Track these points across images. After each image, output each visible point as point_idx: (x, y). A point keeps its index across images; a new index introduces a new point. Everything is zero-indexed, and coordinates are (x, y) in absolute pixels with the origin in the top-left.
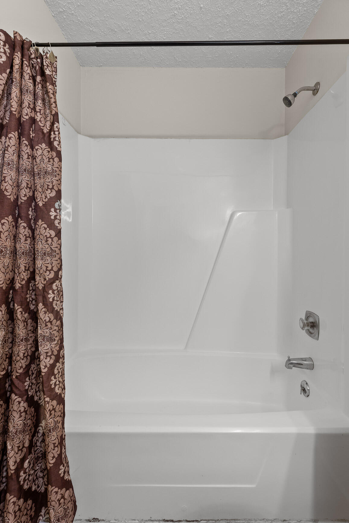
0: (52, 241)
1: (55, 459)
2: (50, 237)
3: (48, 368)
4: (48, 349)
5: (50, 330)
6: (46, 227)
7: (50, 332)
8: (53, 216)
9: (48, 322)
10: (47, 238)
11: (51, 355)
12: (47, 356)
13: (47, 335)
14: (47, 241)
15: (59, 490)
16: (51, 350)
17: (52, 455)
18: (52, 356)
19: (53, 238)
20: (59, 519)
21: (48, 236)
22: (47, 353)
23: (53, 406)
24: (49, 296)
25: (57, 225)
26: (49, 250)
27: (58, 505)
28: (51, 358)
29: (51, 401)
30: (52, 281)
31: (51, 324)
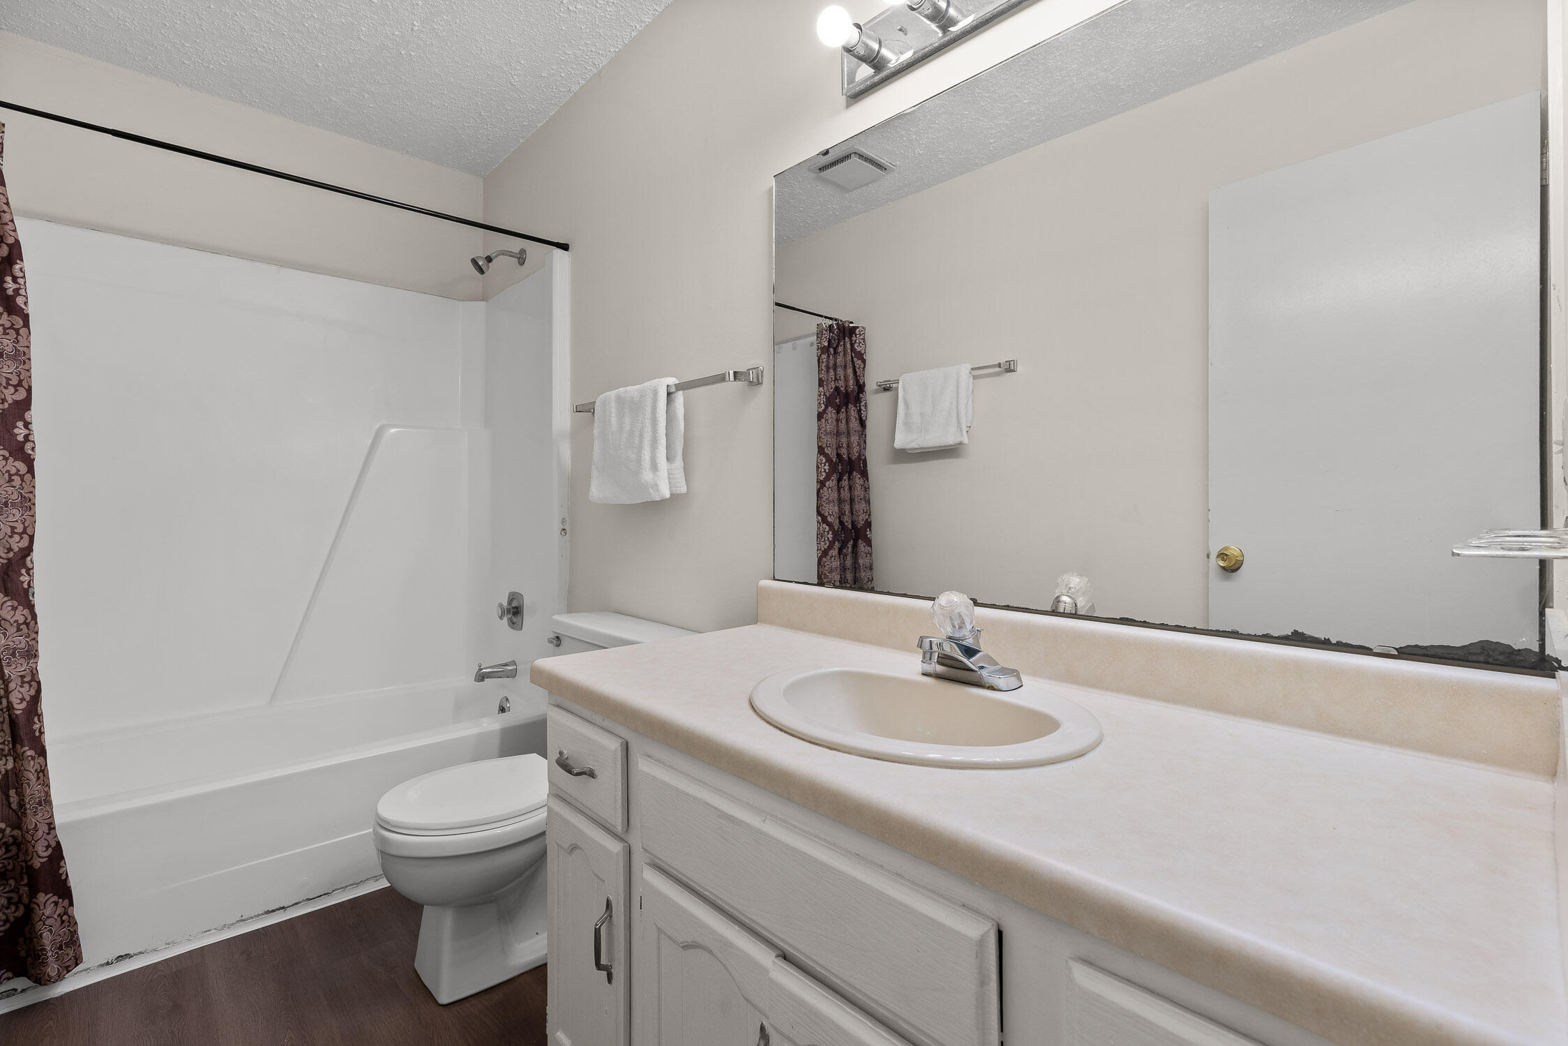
0: (22, 480)
1: (50, 850)
2: (17, 474)
3: (27, 702)
4: (25, 670)
5: (26, 637)
6: (7, 455)
7: (27, 642)
8: (22, 435)
9: (21, 624)
10: (10, 475)
11: (31, 681)
12: (23, 682)
13: (22, 645)
14: (10, 480)
15: (60, 900)
16: (32, 671)
17: (46, 844)
18: (33, 683)
19: (24, 475)
20: (61, 946)
21: (13, 471)
22: (22, 677)
23: (41, 766)
24: (22, 579)
25: (30, 452)
26: (15, 496)
27: (60, 924)
28: (31, 686)
29: (37, 756)
30: (26, 552)
31: (28, 628)
